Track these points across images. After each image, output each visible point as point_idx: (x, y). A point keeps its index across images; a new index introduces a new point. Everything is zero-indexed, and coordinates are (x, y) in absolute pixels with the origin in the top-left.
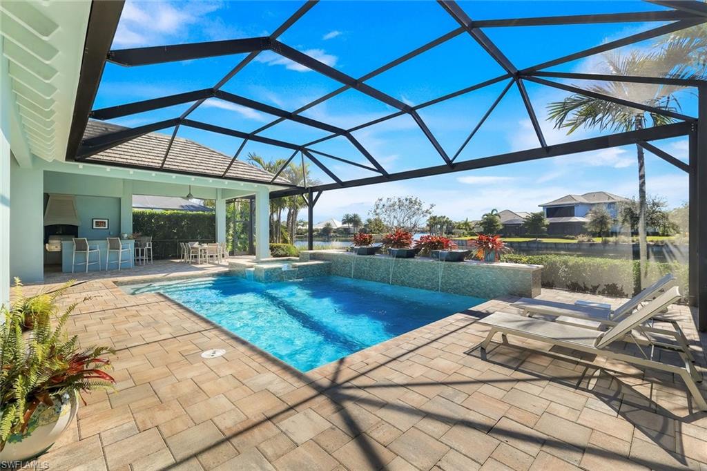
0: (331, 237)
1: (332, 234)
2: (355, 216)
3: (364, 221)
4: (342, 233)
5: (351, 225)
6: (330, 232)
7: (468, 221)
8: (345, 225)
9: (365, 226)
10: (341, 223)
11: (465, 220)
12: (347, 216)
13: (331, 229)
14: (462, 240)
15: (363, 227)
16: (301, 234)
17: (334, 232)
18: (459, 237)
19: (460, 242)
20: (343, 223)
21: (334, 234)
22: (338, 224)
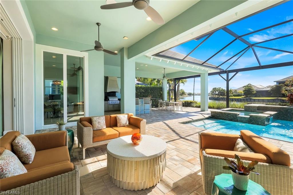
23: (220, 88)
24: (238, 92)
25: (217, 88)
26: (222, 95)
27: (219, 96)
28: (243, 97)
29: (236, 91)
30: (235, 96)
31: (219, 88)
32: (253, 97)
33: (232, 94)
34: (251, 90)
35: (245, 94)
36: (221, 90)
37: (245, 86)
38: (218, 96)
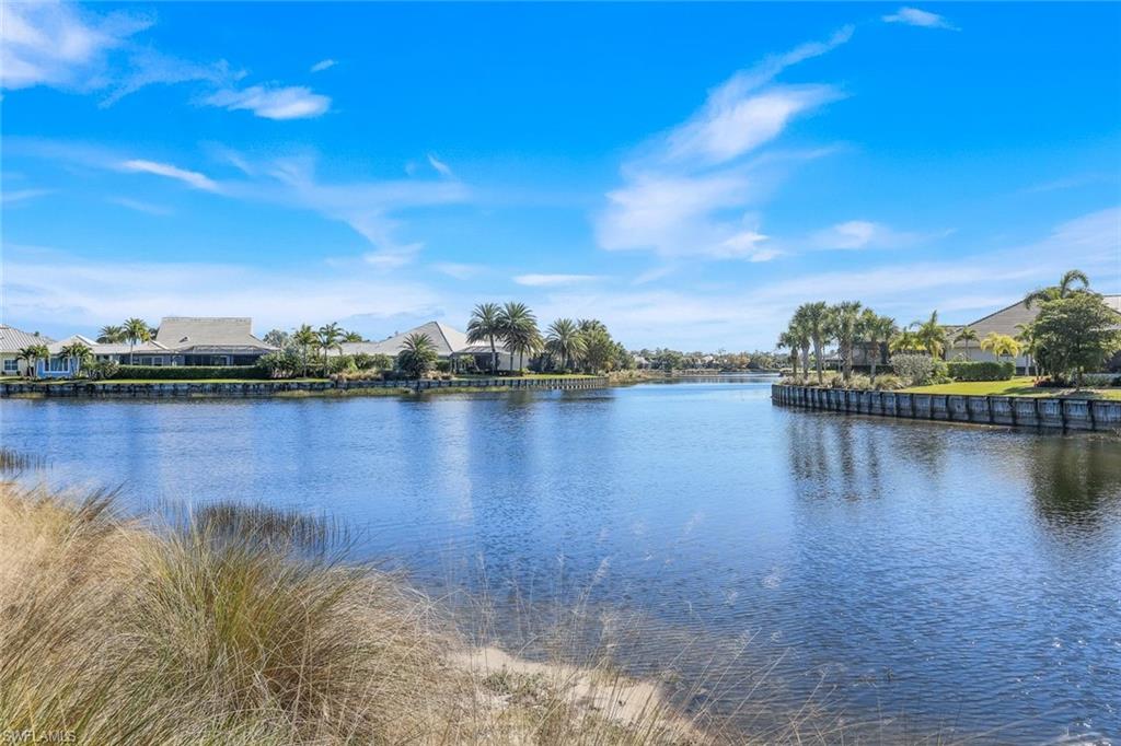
0: (429, 386)
1: (431, 374)
2: (516, 312)
3: (544, 328)
4: (470, 370)
5: (500, 344)
6: (423, 368)
7: (938, 324)
8: (478, 343)
9: (552, 345)
10: (465, 337)
11: (927, 320)
12: (487, 311)
13: (429, 357)
14: (934, 397)
15: (541, 350)
16: (321, 375)
17: (442, 367)
18: (917, 383)
19: (941, 405)
20: (474, 337)
21: (440, 375)
22: (457, 340)
23: (856, 307)
24: (984, 342)
25: (830, 304)
26: (863, 368)
27: (847, 377)
28: (1028, 381)
29: (970, 337)
30: (962, 374)
31: (845, 307)
32: (1101, 385)
33: (943, 357)
34: (1097, 321)
35: (1045, 359)
36: (860, 327)
37: (1043, 296)
38: (841, 375)
